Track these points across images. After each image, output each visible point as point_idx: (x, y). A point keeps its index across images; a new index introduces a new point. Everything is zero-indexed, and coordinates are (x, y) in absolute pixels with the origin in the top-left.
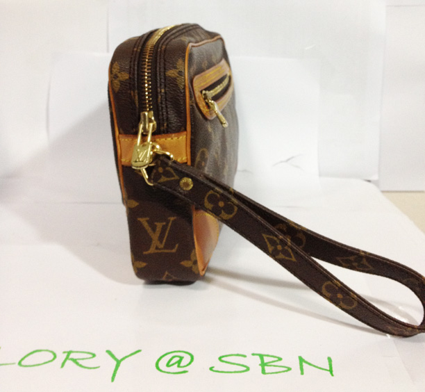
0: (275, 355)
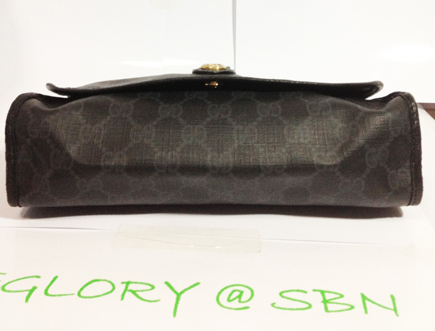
0: (336, 291)
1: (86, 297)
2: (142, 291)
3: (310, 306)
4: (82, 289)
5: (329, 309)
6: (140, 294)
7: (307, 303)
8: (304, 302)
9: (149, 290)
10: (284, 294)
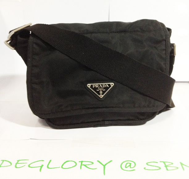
1: (65, 168)
2: (88, 165)
3: (160, 168)
4: (63, 165)
5: (168, 169)
6: (88, 166)
7: (159, 167)
8: (158, 167)
9: (91, 164)
10: (148, 164)
